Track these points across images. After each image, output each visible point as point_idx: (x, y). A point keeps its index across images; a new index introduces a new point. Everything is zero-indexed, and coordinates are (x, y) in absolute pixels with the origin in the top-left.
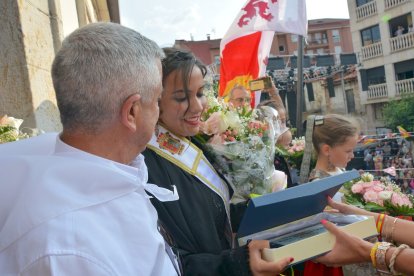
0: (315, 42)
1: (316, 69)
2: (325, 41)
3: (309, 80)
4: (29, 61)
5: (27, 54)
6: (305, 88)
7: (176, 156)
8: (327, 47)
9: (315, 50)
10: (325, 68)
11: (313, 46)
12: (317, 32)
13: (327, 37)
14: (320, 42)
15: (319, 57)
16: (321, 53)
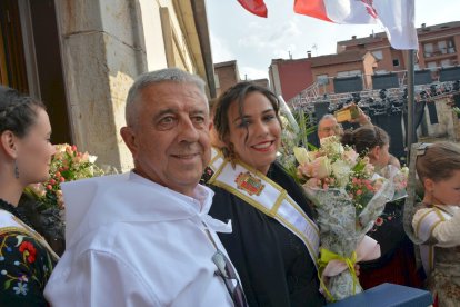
0: (439, 53)
1: (439, 85)
2: (452, 50)
3: (431, 99)
4: (113, 94)
5: (112, 87)
6: (426, 108)
7: (254, 196)
8: (455, 57)
9: (438, 62)
10: (451, 83)
11: (437, 57)
12: (441, 40)
13: (454, 46)
14: (444, 52)
15: (443, 70)
16: (446, 65)
